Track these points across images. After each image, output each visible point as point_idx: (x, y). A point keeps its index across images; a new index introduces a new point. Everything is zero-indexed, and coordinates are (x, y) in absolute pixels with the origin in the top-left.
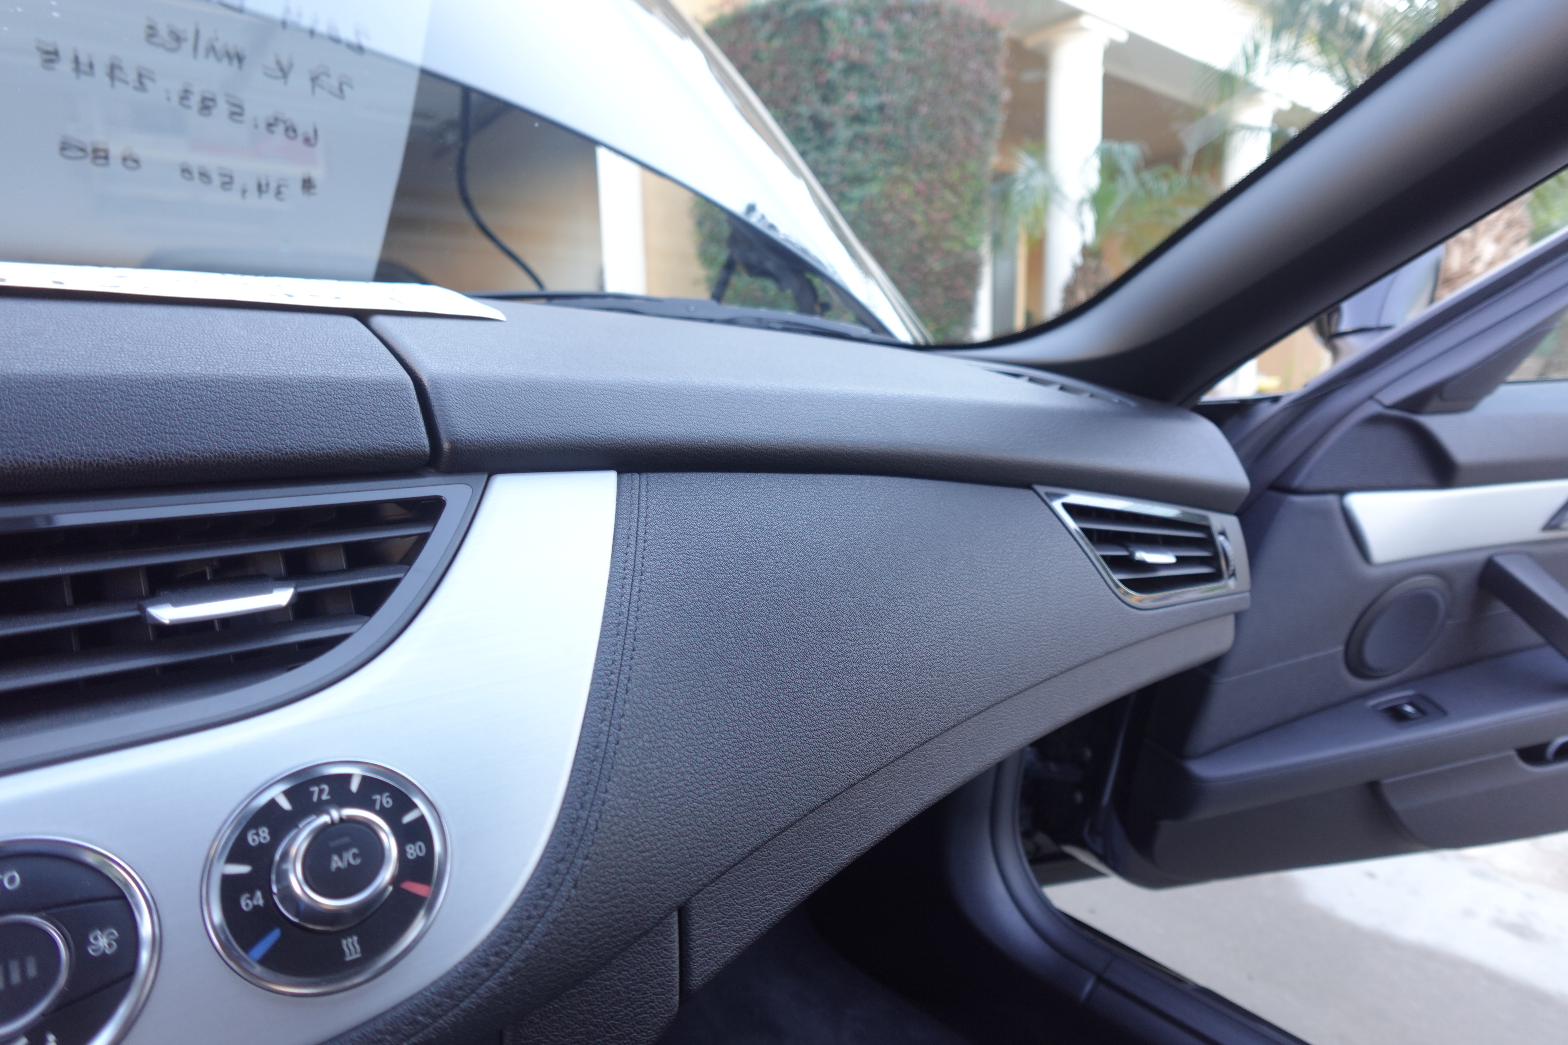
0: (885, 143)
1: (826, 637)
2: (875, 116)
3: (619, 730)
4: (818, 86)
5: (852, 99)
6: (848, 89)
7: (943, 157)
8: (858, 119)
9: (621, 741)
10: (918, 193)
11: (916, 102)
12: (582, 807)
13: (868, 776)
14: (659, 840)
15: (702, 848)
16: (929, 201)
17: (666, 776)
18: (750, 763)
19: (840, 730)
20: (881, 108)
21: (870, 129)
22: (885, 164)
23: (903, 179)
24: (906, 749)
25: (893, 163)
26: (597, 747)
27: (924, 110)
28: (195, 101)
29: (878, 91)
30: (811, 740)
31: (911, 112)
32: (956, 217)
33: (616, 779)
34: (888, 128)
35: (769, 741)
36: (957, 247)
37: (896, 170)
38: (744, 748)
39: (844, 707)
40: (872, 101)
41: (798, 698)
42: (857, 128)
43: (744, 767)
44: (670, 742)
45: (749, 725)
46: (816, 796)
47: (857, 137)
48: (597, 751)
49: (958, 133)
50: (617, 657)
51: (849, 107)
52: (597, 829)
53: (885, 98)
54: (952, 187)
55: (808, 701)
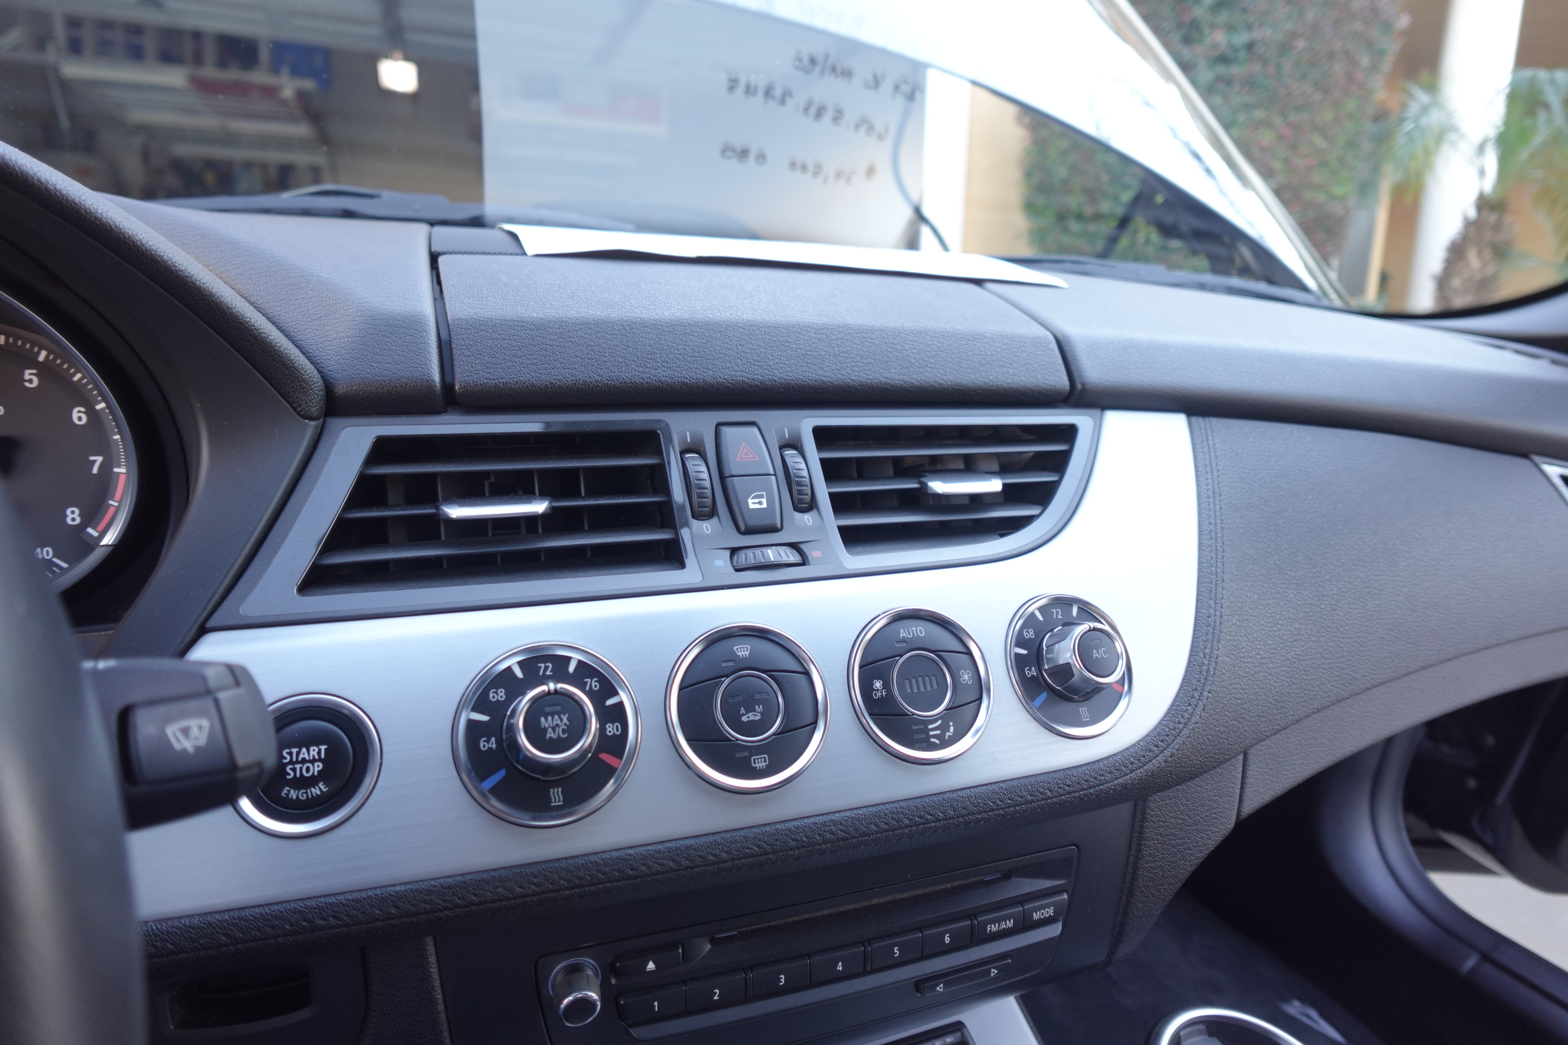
0: (1250, 84)
1: (1355, 565)
2: (1243, 55)
3: (1222, 608)
4: (1180, 25)
5: (1220, 38)
6: (1213, 26)
7: (1317, 96)
8: (1223, 59)
9: (1223, 616)
10: (1281, 138)
11: (1293, 35)
12: (1204, 657)
13: (1381, 684)
14: (1246, 693)
15: (1269, 708)
16: (1294, 147)
17: (1250, 648)
18: (1301, 653)
19: (1364, 642)
20: (1250, 46)
21: (1235, 70)
22: (1246, 107)
23: (1266, 123)
24: (1412, 670)
25: (1257, 106)
26: (1209, 617)
27: (1301, 44)
28: (813, 110)
29: (1249, 27)
30: (1342, 645)
31: (1285, 48)
32: (1324, 164)
33: (1223, 642)
34: (1257, 67)
35: (1314, 639)
36: (1321, 197)
37: (1259, 114)
38: (1296, 640)
39: (1368, 624)
40: (1241, 38)
41: (1334, 610)
42: (1221, 69)
43: (1296, 654)
44: (1251, 624)
45: (1300, 624)
46: (1343, 690)
47: (1219, 79)
48: (1209, 619)
49: (1339, 68)
50: (1213, 555)
51: (1215, 46)
52: (1214, 674)
53: (1256, 34)
54: (1322, 131)
55: (1342, 614)
